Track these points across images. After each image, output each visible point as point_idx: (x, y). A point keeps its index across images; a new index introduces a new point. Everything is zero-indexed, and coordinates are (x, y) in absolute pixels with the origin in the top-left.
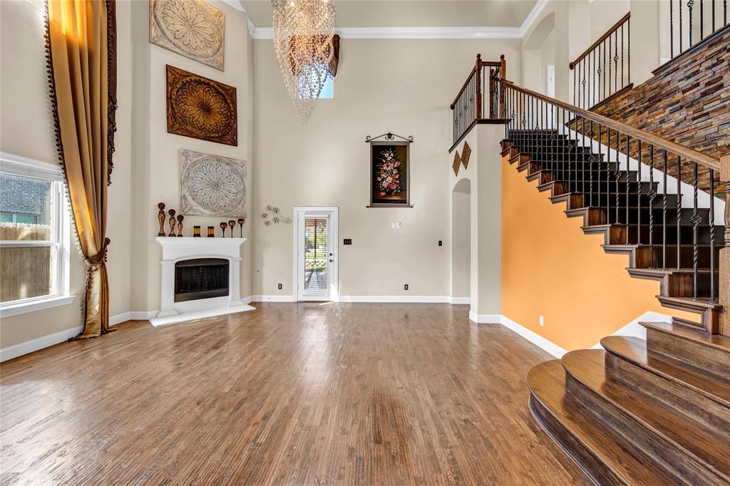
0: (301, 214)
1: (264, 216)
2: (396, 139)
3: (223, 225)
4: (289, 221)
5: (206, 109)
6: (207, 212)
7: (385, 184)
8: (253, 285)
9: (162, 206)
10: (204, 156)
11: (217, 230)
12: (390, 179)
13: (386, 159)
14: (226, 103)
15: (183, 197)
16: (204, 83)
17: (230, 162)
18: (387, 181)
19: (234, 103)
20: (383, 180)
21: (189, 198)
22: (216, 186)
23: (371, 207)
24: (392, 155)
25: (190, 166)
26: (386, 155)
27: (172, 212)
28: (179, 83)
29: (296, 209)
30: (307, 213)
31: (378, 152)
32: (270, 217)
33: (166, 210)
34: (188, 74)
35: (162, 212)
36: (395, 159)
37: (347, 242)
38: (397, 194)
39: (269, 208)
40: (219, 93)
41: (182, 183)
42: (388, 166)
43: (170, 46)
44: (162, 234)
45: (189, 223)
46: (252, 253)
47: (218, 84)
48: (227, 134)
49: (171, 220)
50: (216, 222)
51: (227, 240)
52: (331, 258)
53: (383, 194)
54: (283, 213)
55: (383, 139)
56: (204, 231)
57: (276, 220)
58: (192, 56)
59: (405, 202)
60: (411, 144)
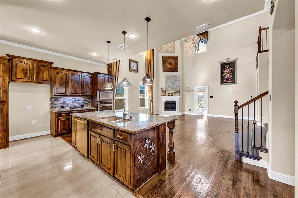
0: (196, 88)
1: (186, 90)
2: (231, 60)
3: (175, 93)
4: (192, 91)
5: (171, 64)
6: (171, 90)
7: (226, 77)
8: (183, 109)
9: (162, 89)
10: (170, 76)
11: (173, 94)
12: (228, 75)
13: (226, 68)
14: (175, 61)
15: (166, 87)
16: (170, 58)
17: (176, 76)
18: (227, 75)
19: (177, 60)
20: (225, 75)
21: (167, 87)
22: (173, 83)
23: (220, 85)
24: (229, 66)
25: (168, 78)
26: (226, 66)
27: (164, 90)
28: (165, 59)
29: (195, 87)
30: (199, 88)
31: (223, 66)
32: (187, 90)
33: (163, 90)
34: (167, 57)
35: (162, 90)
36: (230, 67)
37: (212, 97)
38: (231, 80)
39: (187, 87)
40: (174, 59)
41: (166, 83)
42: (227, 70)
43: (163, 51)
44: (162, 95)
45: (167, 92)
46: (182, 100)
47: (173, 57)
48: (175, 69)
49: (164, 92)
50: (173, 92)
51: (176, 97)
52: (206, 102)
53: (225, 80)
54: (191, 89)
55: (225, 61)
56: (170, 94)
57: (189, 91)
58: (168, 52)
59: (234, 82)
60: (237, 61)
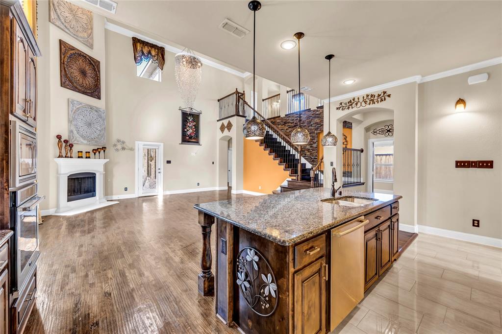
0: (140, 146)
1: (115, 145)
2: (194, 111)
3: (95, 151)
4: (132, 149)
5: (83, 73)
6: (85, 142)
7: (188, 133)
9: (59, 137)
10: (83, 105)
11: (92, 154)
13: (189, 120)
14: (95, 70)
15: (71, 132)
16: (83, 56)
17: (97, 110)
18: (190, 132)
19: (99, 72)
20: (187, 131)
21: (75, 132)
22: (89, 125)
23: (182, 144)
24: (192, 118)
25: (74, 112)
26: (189, 118)
27: (66, 141)
28: (69, 54)
29: (137, 143)
30: (144, 145)
31: (185, 116)
32: (119, 146)
33: (62, 140)
34: (74, 48)
35: (60, 141)
36: (194, 121)
37: (169, 162)
38: (194, 138)
39: (119, 141)
40: (91, 64)
41: (70, 122)
42: (190, 124)
43: (62, 27)
44: (60, 156)
45: (76, 149)
46: (108, 170)
47: (90, 57)
48: (94, 91)
49: (66, 146)
50: (90, 149)
51: (97, 160)
52: (159, 171)
53: (188, 138)
54: (128, 145)
55: (187, 110)
56: (84, 155)
57: (123, 149)
58: (76, 37)
59: (198, 143)
60: (201, 115)
